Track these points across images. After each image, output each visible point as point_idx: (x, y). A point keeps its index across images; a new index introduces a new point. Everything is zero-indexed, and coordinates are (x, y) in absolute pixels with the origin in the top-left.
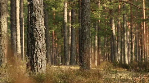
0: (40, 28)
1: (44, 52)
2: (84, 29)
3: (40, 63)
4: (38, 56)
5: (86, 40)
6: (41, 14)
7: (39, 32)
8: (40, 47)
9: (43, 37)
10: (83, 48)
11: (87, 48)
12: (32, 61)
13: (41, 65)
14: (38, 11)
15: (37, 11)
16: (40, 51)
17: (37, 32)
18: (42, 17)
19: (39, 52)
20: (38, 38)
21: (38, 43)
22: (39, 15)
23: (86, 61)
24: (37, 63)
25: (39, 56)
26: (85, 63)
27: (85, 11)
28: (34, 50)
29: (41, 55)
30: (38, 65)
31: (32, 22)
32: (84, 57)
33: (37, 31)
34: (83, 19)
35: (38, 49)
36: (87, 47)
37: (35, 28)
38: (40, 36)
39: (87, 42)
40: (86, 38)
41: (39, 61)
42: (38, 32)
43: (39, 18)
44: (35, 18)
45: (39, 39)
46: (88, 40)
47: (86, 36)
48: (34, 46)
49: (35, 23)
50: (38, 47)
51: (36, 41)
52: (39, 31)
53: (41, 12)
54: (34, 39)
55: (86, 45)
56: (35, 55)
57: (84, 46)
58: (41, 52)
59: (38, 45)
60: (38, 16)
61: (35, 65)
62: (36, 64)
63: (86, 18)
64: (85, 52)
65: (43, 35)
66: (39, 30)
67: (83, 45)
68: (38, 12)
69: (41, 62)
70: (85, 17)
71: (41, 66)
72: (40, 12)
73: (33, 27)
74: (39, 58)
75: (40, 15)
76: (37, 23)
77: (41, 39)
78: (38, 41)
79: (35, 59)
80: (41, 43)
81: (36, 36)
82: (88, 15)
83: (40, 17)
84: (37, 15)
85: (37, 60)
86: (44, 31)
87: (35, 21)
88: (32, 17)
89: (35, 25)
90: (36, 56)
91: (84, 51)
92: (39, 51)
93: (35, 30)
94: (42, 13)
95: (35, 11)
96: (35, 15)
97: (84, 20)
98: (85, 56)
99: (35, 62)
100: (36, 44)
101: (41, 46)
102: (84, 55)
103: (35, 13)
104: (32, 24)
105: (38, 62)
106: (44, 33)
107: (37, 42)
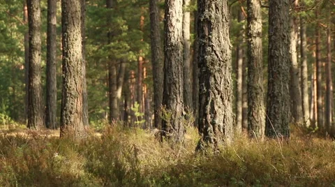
0: (219, 46)
1: (229, 100)
2: (276, 49)
3: (222, 124)
4: (216, 108)
5: (279, 73)
6: (222, 13)
7: (219, 55)
8: (222, 88)
9: (226, 65)
10: (273, 93)
11: (282, 93)
12: (202, 120)
13: (224, 129)
14: (216, 6)
15: (213, 6)
16: (221, 97)
17: (213, 53)
18: (224, 20)
19: (219, 100)
20: (217, 67)
21: (215, 80)
22: (218, 15)
23: (280, 121)
24: (213, 124)
25: (219, 107)
26: (278, 127)
27: (279, 9)
28: (208, 94)
29: (222, 107)
30: (217, 129)
31: (203, 31)
32: (275, 111)
33: (215, 51)
34: (273, 25)
35: (216, 91)
36: (282, 89)
37: (209, 46)
38: (220, 65)
39: (281, 79)
40: (279, 69)
41: (219, 121)
42: (217, 55)
43: (219, 22)
44: (209, 23)
45: (219, 71)
46: (283, 73)
47: (280, 64)
48: (208, 86)
49: (209, 34)
50: (216, 89)
51: (211, 74)
52: (217, 53)
53: (224, 8)
54: (207, 70)
55: (281, 86)
56: (209, 107)
57: (276, 87)
58: (223, 99)
59: (216, 83)
60: (216, 18)
61: (209, 129)
62: (211, 126)
63: (281, 24)
64: (278, 102)
65: (226, 60)
66: (218, 49)
67: (274, 85)
68: (217, 8)
69: (224, 122)
70: (279, 21)
71: (224, 132)
72: (220, 9)
73: (205, 44)
74: (217, 114)
75: (220, 16)
76: (214, 34)
77: (223, 69)
78: (217, 75)
79: (209, 116)
80: (223, 80)
81: (212, 64)
82: (284, 18)
83: (221, 21)
84: (213, 16)
85: (214, 118)
86: (229, 52)
87: (210, 30)
88: (204, 20)
89: (210, 39)
90: (213, 108)
91: (275, 98)
92: (218, 96)
93: (209, 49)
94: (224, 10)
95: (210, 6)
96: (210, 17)
97: (276, 29)
98: (277, 110)
99: (209, 122)
100: (212, 81)
101: (222, 85)
102: (275, 108)
103: (209, 11)
104: (204, 37)
105: (217, 121)
106: (229, 57)
107: (214, 76)
